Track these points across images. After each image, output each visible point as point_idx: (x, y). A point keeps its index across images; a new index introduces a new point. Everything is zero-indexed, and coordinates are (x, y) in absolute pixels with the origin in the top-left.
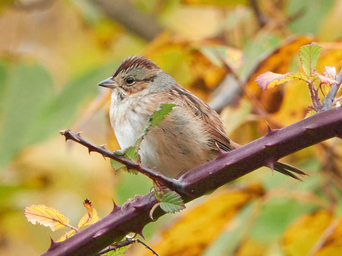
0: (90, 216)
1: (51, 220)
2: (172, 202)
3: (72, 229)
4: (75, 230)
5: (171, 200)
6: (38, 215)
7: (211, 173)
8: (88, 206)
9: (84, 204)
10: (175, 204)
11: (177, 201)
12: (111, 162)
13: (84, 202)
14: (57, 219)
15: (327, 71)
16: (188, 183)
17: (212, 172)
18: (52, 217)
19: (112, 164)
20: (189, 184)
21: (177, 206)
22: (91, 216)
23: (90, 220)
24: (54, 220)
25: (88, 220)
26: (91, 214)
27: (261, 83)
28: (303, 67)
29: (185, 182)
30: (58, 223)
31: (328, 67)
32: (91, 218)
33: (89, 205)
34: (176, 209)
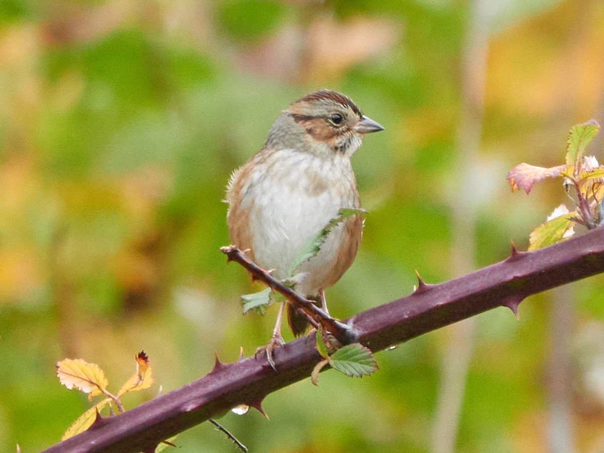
0: (140, 377)
1: (87, 383)
2: (356, 361)
3: (109, 397)
4: (113, 399)
5: (355, 357)
6: (71, 375)
7: (406, 317)
8: (142, 362)
9: (136, 358)
10: (361, 363)
11: (365, 359)
12: (269, 296)
13: (137, 357)
14: (94, 381)
15: (589, 163)
16: (364, 331)
17: (408, 315)
18: (89, 379)
19: (271, 299)
20: (366, 332)
21: (364, 366)
22: (142, 378)
23: (139, 384)
24: (91, 383)
25: (137, 385)
26: (142, 375)
27: (520, 181)
28: (567, 158)
29: (359, 329)
30: (96, 387)
31: (589, 156)
32: (143, 380)
33: (144, 361)
34: (363, 370)
